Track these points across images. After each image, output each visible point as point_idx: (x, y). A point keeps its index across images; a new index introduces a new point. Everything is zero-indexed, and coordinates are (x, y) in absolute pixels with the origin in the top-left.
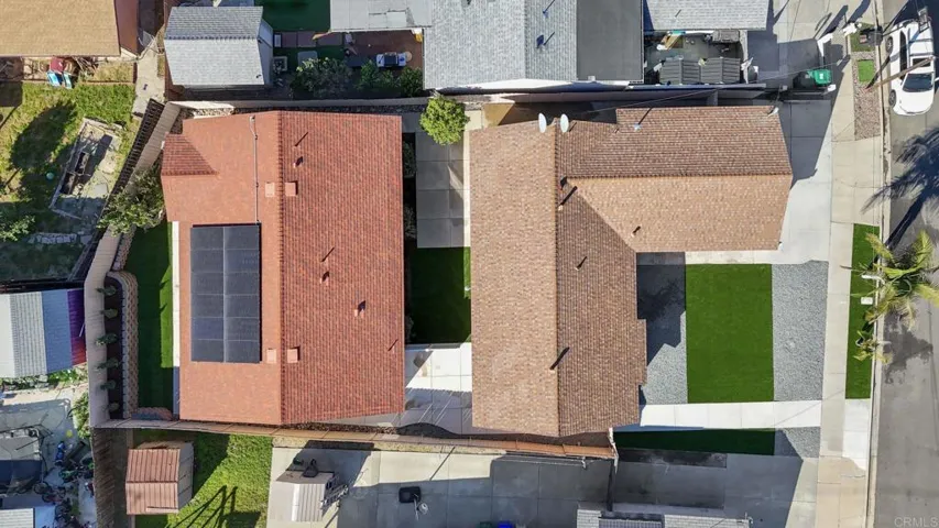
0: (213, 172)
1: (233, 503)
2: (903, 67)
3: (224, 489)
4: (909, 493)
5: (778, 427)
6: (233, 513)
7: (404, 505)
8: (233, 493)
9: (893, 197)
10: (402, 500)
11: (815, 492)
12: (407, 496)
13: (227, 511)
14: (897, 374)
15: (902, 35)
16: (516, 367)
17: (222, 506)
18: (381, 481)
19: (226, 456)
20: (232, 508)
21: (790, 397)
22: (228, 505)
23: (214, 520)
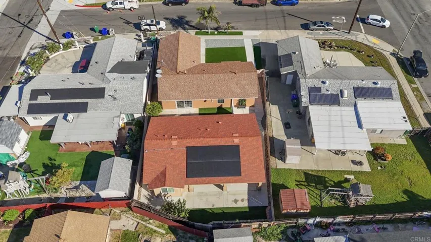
0: (166, 169)
1: (302, 181)
2: (153, 25)
3: (297, 185)
4: (267, 25)
5: (252, 46)
6: (306, 181)
7: (292, 127)
8: (298, 181)
9: (188, 30)
10: (290, 128)
11: (270, 40)
12: (288, 126)
13: (306, 184)
14: (235, 28)
15: (144, 25)
16: (237, 85)
17: (304, 185)
18: (284, 134)
19: (283, 184)
20: (304, 182)
21: (244, 44)
22: (303, 183)
23: (310, 188)
